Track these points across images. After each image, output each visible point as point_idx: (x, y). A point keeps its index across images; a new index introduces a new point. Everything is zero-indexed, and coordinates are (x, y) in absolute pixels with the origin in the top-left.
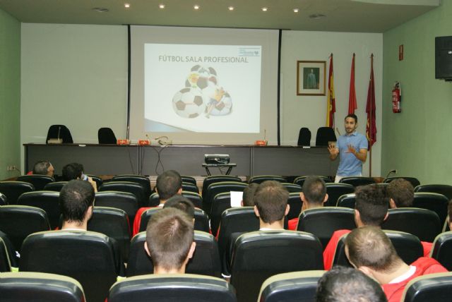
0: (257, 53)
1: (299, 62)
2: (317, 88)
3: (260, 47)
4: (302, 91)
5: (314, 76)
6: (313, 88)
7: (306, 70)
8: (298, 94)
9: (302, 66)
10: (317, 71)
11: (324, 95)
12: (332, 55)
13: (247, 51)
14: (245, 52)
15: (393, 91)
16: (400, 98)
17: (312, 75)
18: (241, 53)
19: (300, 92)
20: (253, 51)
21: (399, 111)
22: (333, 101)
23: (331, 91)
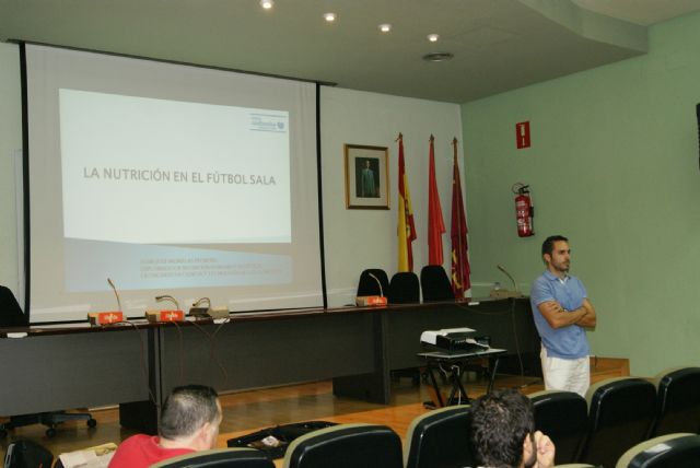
0: (281, 126)
1: (348, 146)
2: (377, 196)
3: (286, 113)
5: (371, 172)
7: (360, 162)
9: (354, 153)
10: (374, 163)
12: (401, 136)
13: (265, 120)
14: (260, 123)
15: (517, 200)
16: (530, 211)
17: (367, 171)
18: (254, 124)
19: (352, 203)
20: (275, 120)
21: (531, 234)
22: (410, 220)
23: (405, 202)
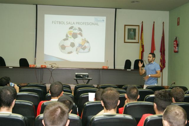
0: (103, 20)
1: (125, 25)
2: (135, 39)
3: (105, 17)
4: (127, 40)
5: (133, 33)
6: (132, 39)
7: (129, 30)
8: (125, 42)
9: (127, 27)
11: (138, 43)
12: (143, 22)
13: (98, 19)
14: (97, 20)
15: (174, 41)
17: (132, 32)
18: (95, 20)
19: (126, 41)
20: (102, 19)
21: (177, 52)
22: (143, 46)
23: (142, 41)
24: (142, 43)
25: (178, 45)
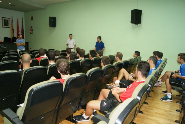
4: (4, 26)
10: (8, 21)
11: (10, 28)
15: (30, 28)
17: (6, 22)
21: (32, 33)
22: (13, 30)
23: (13, 27)
24: (13, 28)
25: (32, 30)
